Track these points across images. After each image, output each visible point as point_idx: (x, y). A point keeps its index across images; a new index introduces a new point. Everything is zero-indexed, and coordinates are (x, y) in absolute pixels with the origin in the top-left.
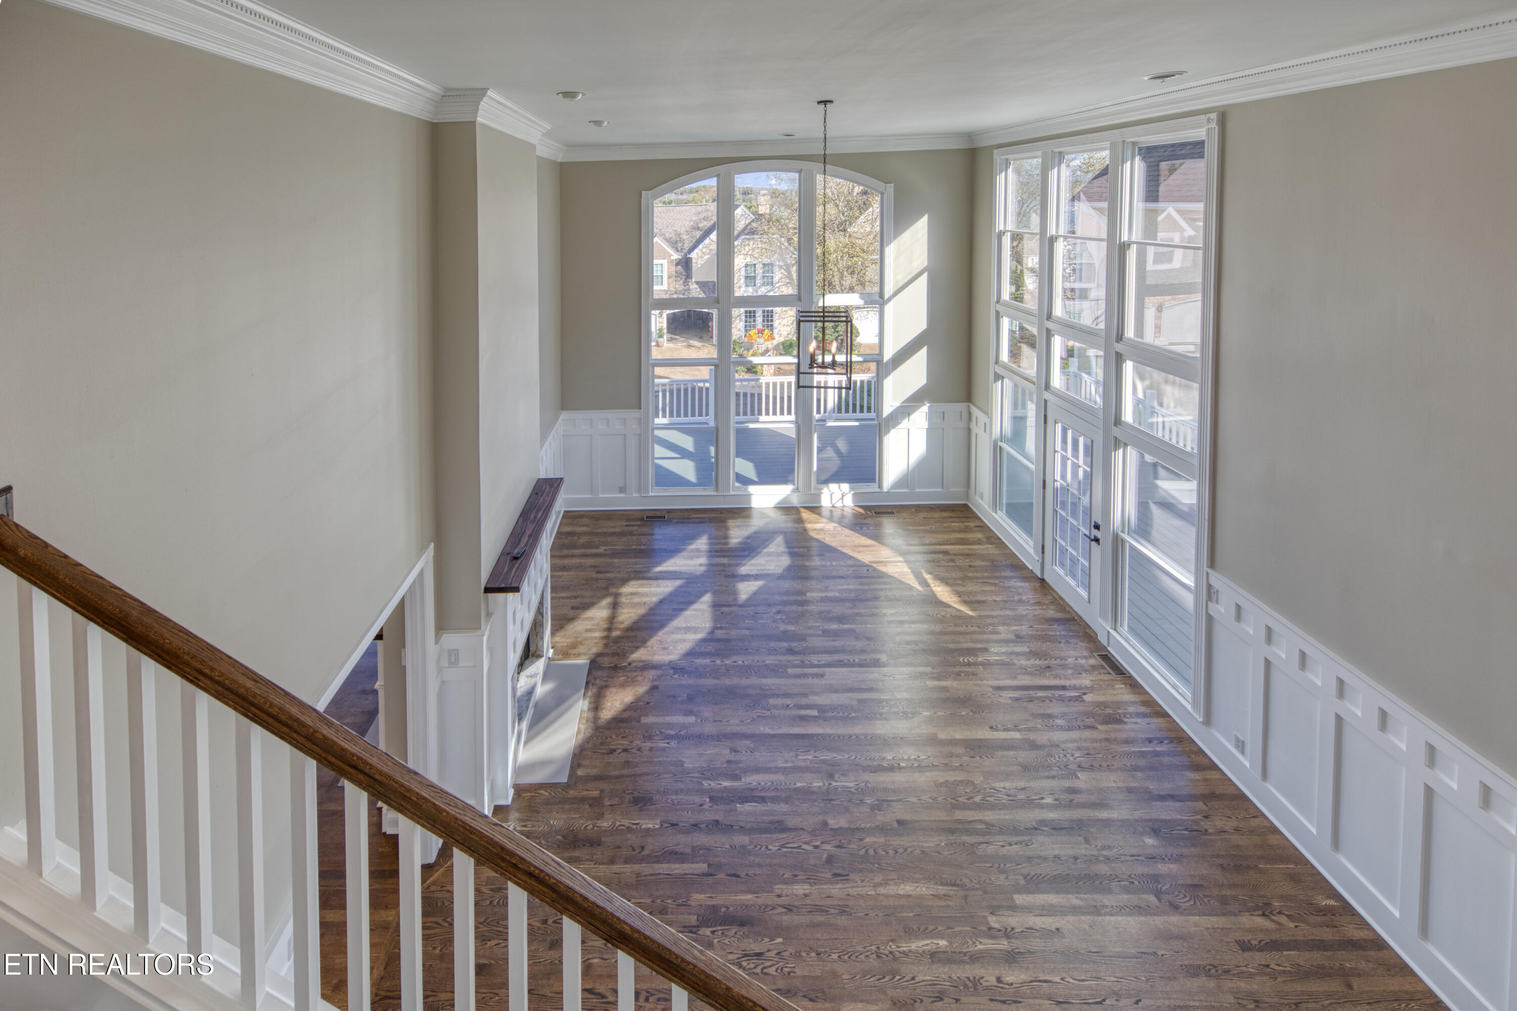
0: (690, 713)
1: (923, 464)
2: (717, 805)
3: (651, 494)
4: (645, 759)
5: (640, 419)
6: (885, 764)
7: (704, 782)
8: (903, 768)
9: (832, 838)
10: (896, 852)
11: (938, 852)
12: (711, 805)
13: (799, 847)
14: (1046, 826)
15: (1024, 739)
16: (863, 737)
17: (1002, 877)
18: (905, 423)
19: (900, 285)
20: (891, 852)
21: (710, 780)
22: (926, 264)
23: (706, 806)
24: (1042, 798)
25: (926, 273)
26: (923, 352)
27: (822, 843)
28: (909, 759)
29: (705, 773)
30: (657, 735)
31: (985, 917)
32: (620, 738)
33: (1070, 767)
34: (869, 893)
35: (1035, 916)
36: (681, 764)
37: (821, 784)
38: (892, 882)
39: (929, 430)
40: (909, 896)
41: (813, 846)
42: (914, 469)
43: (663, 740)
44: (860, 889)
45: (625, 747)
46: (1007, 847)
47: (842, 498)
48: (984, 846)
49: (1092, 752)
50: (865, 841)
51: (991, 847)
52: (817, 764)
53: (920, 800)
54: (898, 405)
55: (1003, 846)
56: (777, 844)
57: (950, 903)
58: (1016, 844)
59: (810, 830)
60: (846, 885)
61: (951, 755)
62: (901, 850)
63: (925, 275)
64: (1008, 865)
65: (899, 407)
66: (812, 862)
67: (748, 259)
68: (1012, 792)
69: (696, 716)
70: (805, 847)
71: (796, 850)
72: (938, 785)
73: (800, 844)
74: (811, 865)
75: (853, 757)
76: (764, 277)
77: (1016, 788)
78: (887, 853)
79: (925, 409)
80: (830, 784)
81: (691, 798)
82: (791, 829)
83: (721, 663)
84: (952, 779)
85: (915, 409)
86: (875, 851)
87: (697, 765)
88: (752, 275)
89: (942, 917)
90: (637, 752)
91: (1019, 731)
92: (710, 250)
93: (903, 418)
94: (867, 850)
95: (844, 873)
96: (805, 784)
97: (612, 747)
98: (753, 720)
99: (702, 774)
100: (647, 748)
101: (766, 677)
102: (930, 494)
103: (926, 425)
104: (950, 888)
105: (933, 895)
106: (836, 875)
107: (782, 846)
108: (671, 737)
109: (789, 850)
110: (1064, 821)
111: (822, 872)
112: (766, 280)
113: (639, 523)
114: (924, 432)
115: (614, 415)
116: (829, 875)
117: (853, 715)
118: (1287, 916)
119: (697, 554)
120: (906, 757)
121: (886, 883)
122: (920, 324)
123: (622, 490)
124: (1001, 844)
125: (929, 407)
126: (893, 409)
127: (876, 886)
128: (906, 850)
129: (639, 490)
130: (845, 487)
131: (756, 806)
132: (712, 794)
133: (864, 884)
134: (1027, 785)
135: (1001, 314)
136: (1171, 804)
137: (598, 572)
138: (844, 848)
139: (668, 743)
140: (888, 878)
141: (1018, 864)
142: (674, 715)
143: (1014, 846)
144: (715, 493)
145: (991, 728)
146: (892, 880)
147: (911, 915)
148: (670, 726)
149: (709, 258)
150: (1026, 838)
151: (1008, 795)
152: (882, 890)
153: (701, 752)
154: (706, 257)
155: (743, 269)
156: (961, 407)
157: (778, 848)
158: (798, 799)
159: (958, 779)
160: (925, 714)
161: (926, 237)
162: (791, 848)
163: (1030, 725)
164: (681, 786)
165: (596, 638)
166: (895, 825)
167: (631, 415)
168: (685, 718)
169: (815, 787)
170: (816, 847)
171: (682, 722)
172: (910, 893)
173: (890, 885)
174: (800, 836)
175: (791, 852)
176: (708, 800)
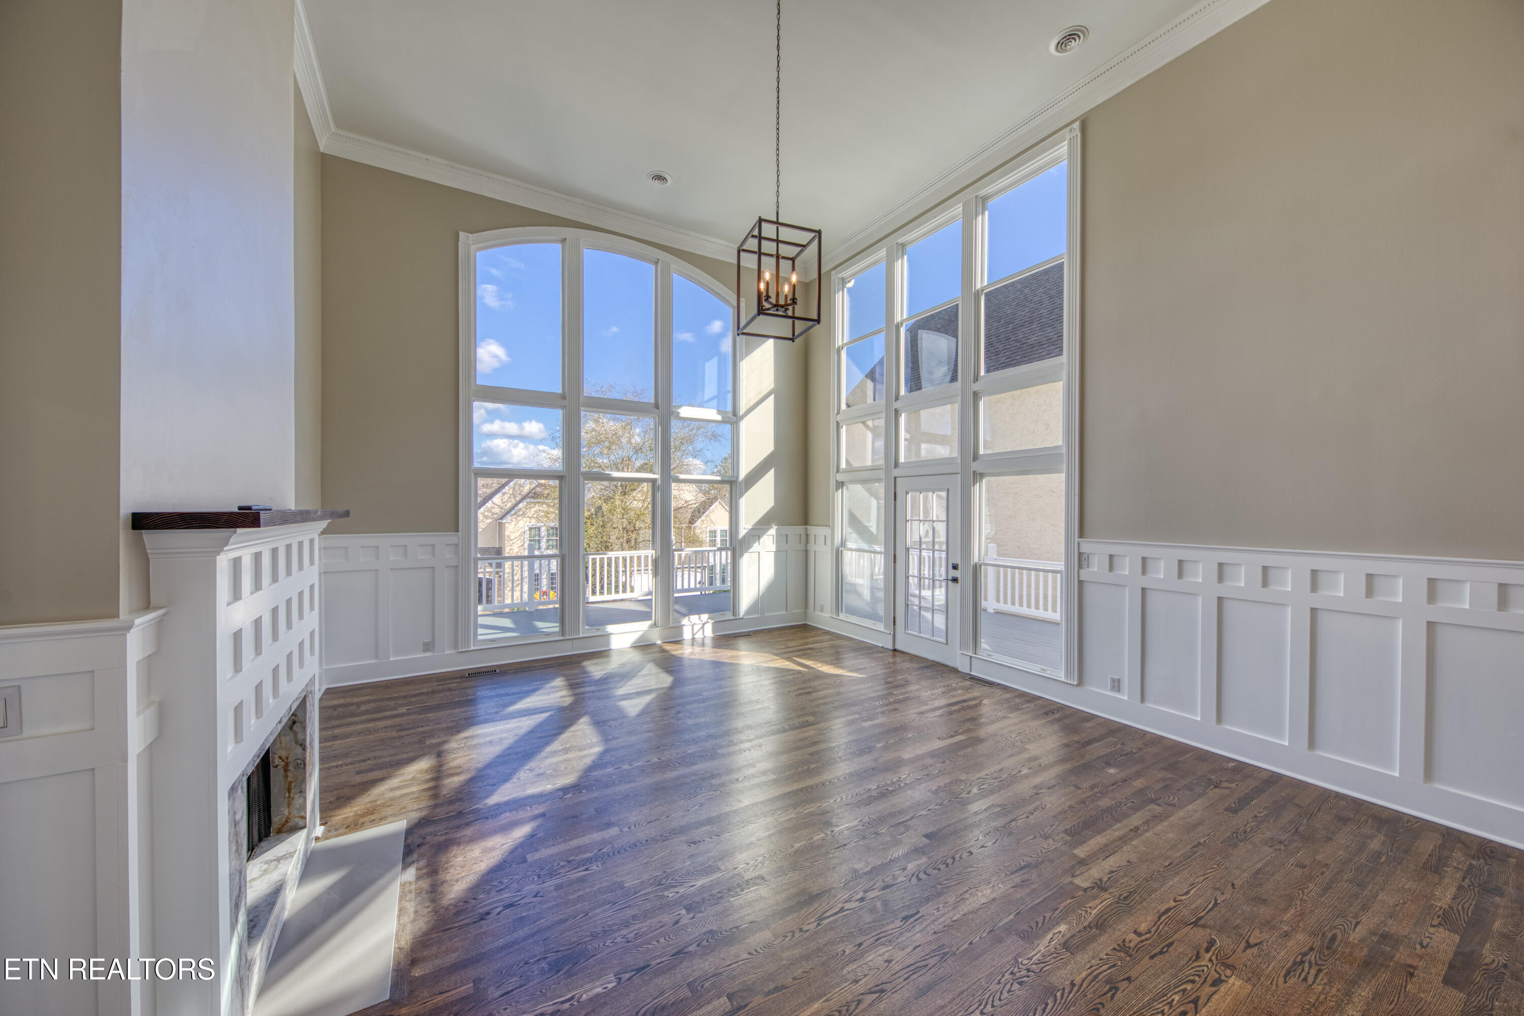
0: (609, 825)
1: (771, 588)
2: (701, 912)
3: (472, 648)
4: (553, 903)
5: (456, 545)
6: (874, 794)
7: (666, 893)
8: (893, 791)
9: (873, 882)
10: (947, 865)
11: (983, 846)
12: (691, 915)
13: (842, 910)
14: (1042, 789)
15: (969, 738)
16: (836, 780)
17: (1050, 841)
18: (756, 547)
19: (752, 403)
20: (942, 867)
21: (676, 887)
22: (772, 386)
23: (684, 921)
24: (1020, 772)
25: (773, 395)
26: (771, 474)
27: (865, 892)
28: (893, 783)
29: (663, 882)
30: (563, 867)
31: (1071, 883)
32: (493, 893)
33: (1016, 744)
34: (955, 918)
35: (1103, 860)
36: (621, 886)
37: (822, 835)
38: (967, 896)
39: (778, 552)
40: (994, 900)
41: (857, 900)
42: (763, 594)
43: (576, 869)
44: (942, 919)
45: (508, 902)
46: (1031, 817)
47: (703, 627)
48: (1013, 824)
49: (1020, 731)
50: (909, 868)
51: (1019, 822)
52: (805, 819)
53: (929, 810)
54: (750, 527)
55: (1028, 817)
56: (812, 920)
57: (1033, 887)
58: (1035, 811)
59: (842, 885)
60: (925, 924)
61: (925, 767)
62: (950, 861)
63: (772, 398)
64: (1046, 830)
65: (751, 529)
66: (868, 918)
67: (533, 522)
68: (995, 775)
69: (618, 826)
70: (847, 906)
71: (840, 915)
72: (935, 792)
73: (840, 905)
74: (869, 923)
75: (839, 799)
76: (548, 541)
77: (995, 772)
78: (939, 869)
79: (773, 531)
80: (832, 831)
81: (655, 920)
82: (817, 894)
83: (630, 767)
84: (942, 784)
85: (765, 531)
86: (925, 873)
87: (646, 877)
88: (537, 538)
89: (1039, 903)
90: (534, 899)
91: (961, 734)
92: (493, 514)
93: (755, 542)
94: (918, 876)
95: (913, 911)
96: (804, 842)
97: (481, 911)
98: (701, 805)
99: (659, 885)
100: (552, 888)
101: (696, 764)
102: (779, 617)
103: (773, 548)
104: (1021, 872)
105: (1014, 887)
106: (906, 918)
107: (821, 919)
108: (590, 861)
109: (832, 919)
110: (1050, 780)
111: (888, 924)
112: (551, 543)
113: (460, 680)
114: (772, 555)
115: (414, 541)
116: (898, 923)
117: (812, 766)
118: (1226, 781)
119: (553, 690)
120: (889, 782)
121: (961, 900)
122: (767, 447)
123: (428, 647)
124: (1024, 816)
125: (777, 529)
126: (746, 531)
127: (956, 906)
128: (953, 858)
129: (455, 645)
130: (705, 617)
131: (757, 890)
132: (686, 902)
133: (942, 912)
134: (1001, 767)
135: (841, 424)
136: (1096, 745)
137: (398, 731)
138: (893, 885)
139: (587, 869)
140: (960, 892)
141: (1052, 826)
142: (583, 836)
143: (1036, 813)
144: (561, 638)
145: (939, 738)
146: (966, 892)
147: (1011, 917)
148: (580, 849)
149: (490, 522)
150: (1037, 803)
151: (995, 779)
152: (965, 908)
153: (645, 861)
154: (489, 521)
155: (528, 533)
156: (800, 529)
157: (816, 923)
158: (806, 859)
159: (947, 781)
160: (878, 745)
161: (772, 358)
162: (832, 915)
163: (965, 728)
164: (630, 912)
165: (413, 793)
166: (926, 841)
167: (443, 540)
168: (603, 832)
169: (817, 840)
170: (862, 899)
171: (599, 838)
172: (993, 896)
173: (967, 899)
174: (835, 896)
175: (835, 921)
176: (684, 912)
